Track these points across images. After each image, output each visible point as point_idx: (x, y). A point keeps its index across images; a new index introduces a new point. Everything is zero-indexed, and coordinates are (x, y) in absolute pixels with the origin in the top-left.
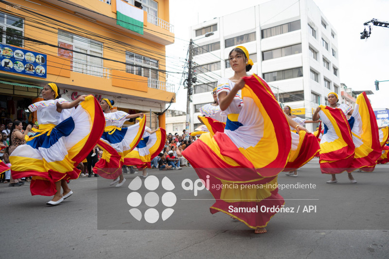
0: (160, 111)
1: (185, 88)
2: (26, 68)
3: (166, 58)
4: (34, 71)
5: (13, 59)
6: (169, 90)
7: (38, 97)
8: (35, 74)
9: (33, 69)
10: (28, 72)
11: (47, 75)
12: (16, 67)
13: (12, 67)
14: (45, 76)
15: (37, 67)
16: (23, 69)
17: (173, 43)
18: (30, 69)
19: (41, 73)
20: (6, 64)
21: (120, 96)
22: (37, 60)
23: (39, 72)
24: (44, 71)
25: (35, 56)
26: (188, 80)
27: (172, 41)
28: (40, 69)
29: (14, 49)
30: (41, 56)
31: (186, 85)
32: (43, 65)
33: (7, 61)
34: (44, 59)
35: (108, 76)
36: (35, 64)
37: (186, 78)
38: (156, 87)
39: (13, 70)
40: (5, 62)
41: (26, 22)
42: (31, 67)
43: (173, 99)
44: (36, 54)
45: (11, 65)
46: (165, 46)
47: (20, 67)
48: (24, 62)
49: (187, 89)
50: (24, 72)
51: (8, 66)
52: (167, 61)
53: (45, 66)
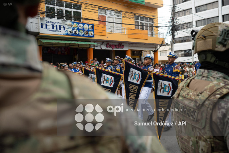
0: (155, 50)
1: (170, 35)
2: (84, 33)
3: (158, 18)
4: (88, 34)
5: (78, 29)
6: (160, 36)
7: (90, 47)
8: (89, 36)
9: (88, 33)
10: (85, 35)
11: (95, 36)
12: (80, 33)
13: (78, 34)
14: (93, 36)
15: (90, 32)
16: (83, 34)
17: (162, 7)
18: (86, 33)
19: (91, 35)
20: (75, 32)
21: (132, 43)
22: (89, 28)
23: (90, 34)
24: (93, 34)
25: (89, 26)
26: (172, 30)
27: (162, 5)
28: (91, 33)
29: (78, 24)
30: (91, 25)
31: (171, 33)
32: (92, 31)
33: (76, 30)
34: (93, 27)
35: (126, 34)
36: (89, 30)
37: (171, 29)
38: (153, 36)
39: (78, 35)
40: (75, 31)
41: (83, 9)
42: (87, 33)
43: (163, 42)
44: (89, 25)
45: (77, 32)
46: (157, 9)
47: (82, 33)
48: (83, 30)
49: (171, 36)
50: (83, 36)
51: (76, 33)
52: (158, 20)
53: (93, 31)
